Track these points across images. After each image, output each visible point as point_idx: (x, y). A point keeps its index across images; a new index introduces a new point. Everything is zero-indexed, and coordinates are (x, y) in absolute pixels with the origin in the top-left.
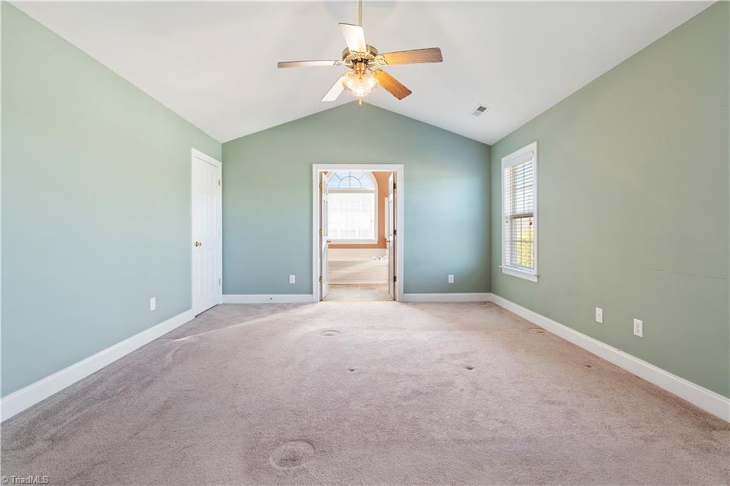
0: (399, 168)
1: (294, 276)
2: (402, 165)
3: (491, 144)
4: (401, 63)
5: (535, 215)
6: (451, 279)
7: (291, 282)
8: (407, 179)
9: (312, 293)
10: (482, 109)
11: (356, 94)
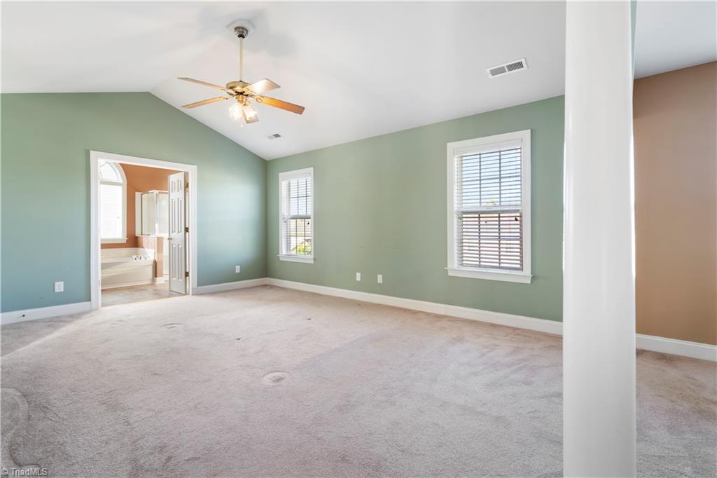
0: (192, 170)
1: (62, 283)
2: (195, 167)
3: (267, 160)
4: (272, 105)
5: (312, 217)
6: (238, 269)
7: (56, 291)
8: (200, 180)
9: (90, 300)
10: (277, 136)
11: (233, 117)
